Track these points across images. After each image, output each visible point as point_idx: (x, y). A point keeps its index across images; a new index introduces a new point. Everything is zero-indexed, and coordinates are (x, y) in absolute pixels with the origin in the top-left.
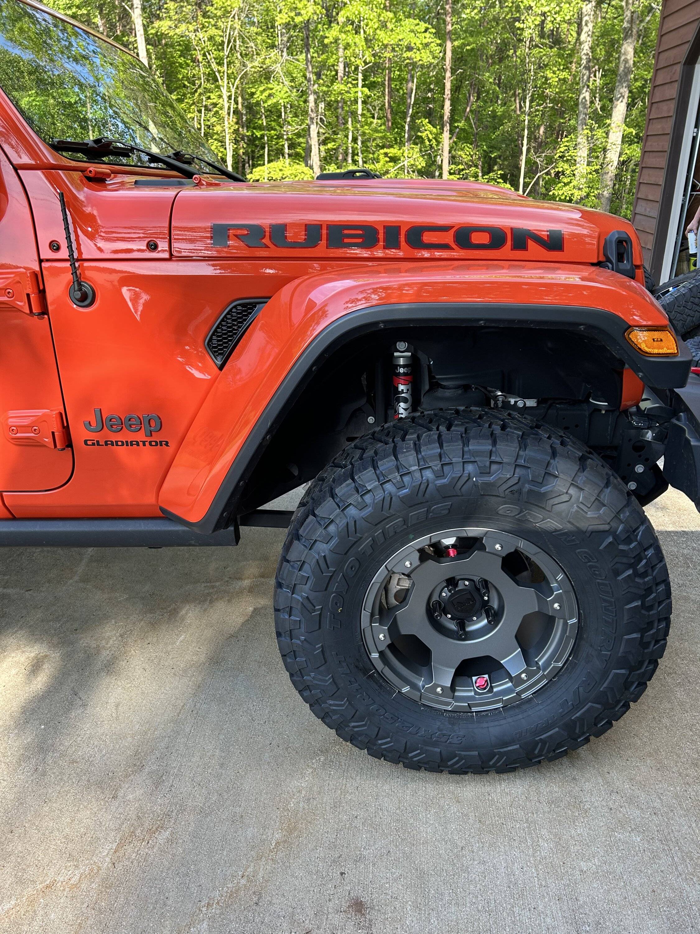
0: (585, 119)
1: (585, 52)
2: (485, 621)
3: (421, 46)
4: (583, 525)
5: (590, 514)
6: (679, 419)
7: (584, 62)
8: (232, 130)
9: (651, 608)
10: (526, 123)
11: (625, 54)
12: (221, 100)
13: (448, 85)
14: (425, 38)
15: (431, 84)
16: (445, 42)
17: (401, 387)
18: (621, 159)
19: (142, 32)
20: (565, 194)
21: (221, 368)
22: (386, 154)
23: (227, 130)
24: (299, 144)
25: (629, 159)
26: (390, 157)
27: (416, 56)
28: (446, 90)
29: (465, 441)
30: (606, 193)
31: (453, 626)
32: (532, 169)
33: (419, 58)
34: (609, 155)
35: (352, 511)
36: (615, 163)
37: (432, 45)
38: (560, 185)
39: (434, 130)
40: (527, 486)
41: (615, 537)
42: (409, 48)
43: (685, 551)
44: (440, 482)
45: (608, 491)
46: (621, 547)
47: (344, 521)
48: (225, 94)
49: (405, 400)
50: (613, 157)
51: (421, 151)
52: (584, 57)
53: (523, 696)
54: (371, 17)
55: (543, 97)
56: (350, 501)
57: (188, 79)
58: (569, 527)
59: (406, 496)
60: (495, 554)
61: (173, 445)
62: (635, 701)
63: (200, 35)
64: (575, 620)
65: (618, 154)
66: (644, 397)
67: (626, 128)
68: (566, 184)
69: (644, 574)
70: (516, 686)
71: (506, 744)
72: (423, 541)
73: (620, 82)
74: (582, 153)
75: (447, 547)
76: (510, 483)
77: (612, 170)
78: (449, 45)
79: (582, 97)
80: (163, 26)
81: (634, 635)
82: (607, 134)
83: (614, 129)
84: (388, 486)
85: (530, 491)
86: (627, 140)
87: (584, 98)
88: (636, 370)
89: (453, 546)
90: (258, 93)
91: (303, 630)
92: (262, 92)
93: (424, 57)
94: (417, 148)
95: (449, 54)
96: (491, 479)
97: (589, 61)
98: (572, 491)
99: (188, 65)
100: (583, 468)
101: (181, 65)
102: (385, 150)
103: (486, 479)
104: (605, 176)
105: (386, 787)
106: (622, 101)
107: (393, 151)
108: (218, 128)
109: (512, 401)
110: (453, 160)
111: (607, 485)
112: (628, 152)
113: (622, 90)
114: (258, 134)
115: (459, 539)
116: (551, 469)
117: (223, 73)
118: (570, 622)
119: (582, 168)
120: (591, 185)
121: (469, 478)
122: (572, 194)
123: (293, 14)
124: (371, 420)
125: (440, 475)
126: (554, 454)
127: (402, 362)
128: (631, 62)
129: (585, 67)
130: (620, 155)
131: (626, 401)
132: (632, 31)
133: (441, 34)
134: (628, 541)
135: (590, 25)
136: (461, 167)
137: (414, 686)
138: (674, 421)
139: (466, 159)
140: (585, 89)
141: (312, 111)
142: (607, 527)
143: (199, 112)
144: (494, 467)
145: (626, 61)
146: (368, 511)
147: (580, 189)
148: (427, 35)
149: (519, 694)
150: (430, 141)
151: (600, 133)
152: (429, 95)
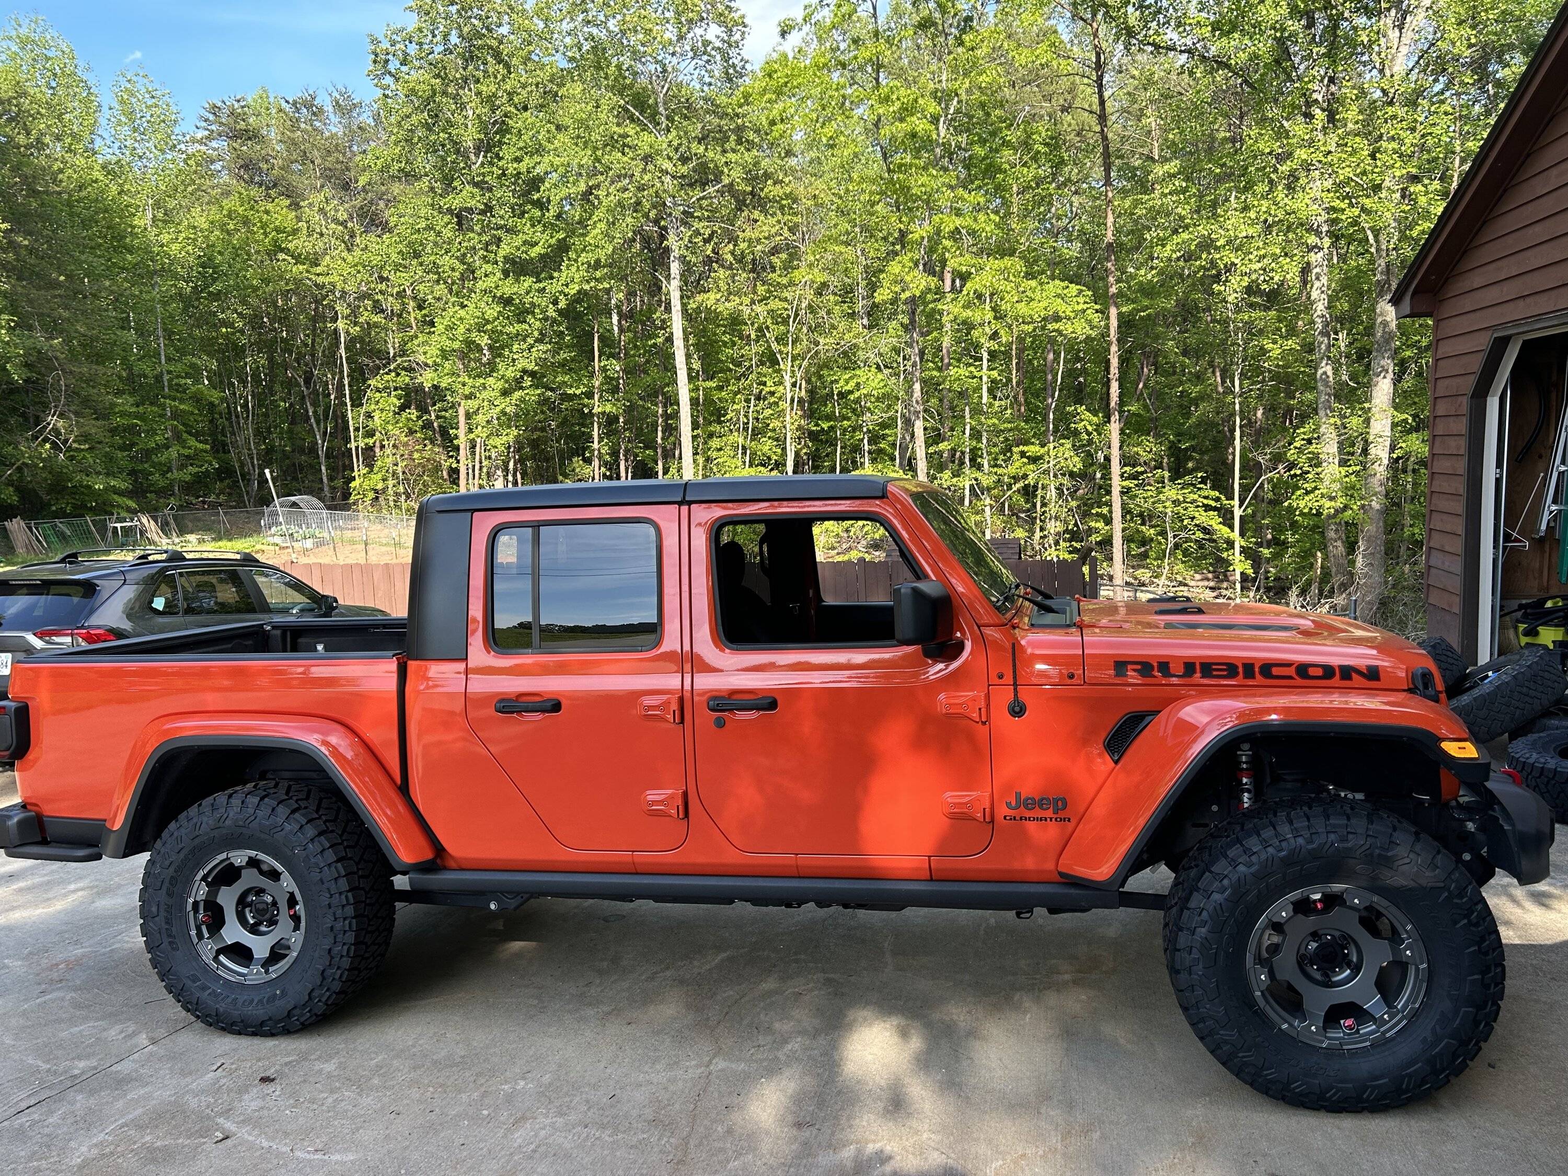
0: (1328, 401)
1: (1319, 313)
2: (1348, 971)
3: (1072, 315)
4: (1424, 882)
5: (1427, 874)
6: (1494, 810)
7: (1319, 326)
8: (793, 427)
9: (1486, 954)
10: (1237, 407)
11: (1381, 314)
12: (781, 388)
13: (1114, 362)
14: (1078, 303)
15: (1079, 351)
16: (1107, 308)
17: (1245, 780)
18: (1395, 456)
19: (679, 307)
20: (1310, 505)
21: (1116, 762)
22: (1023, 454)
23: (788, 426)
24: (884, 437)
25: (1406, 457)
26: (1028, 458)
27: (1067, 328)
28: (1112, 369)
29: (1327, 817)
30: (1375, 505)
31: (1318, 976)
32: (1251, 469)
33: (1071, 330)
34: (1373, 451)
35: (1241, 868)
36: (1386, 462)
37: (1089, 312)
38: (1299, 493)
39: (1095, 419)
40: (1377, 851)
41: (1450, 892)
42: (1057, 318)
43: (1534, 962)
44: (1310, 847)
45: (1440, 856)
46: (1456, 901)
47: (1236, 876)
48: (788, 381)
49: (1249, 791)
50: (1380, 452)
51: (1073, 446)
52: (1319, 320)
53: (1388, 1035)
54: (1009, 289)
55: (1259, 371)
56: (1240, 860)
57: (733, 362)
58: (1412, 884)
59: (1284, 856)
60: (1354, 908)
61: (1074, 822)
62: (1486, 1041)
63: (758, 308)
64: (1425, 965)
65: (1387, 449)
66: (1461, 793)
67: (1395, 413)
68: (1307, 493)
69: (1477, 925)
70: (1379, 1027)
71: (1377, 1078)
72: (1295, 895)
73: (1377, 351)
74: (1329, 448)
75: (1315, 901)
76: (1363, 849)
77: (1380, 470)
78: (1113, 312)
79: (1320, 372)
80: (710, 299)
81: (1476, 977)
82: (1367, 421)
83: (1377, 416)
84: (1270, 850)
85: (1380, 855)
86: (1401, 429)
87: (1325, 373)
88: (1450, 769)
89: (1320, 900)
90: (842, 383)
91: (1201, 966)
92: (847, 382)
93: (1078, 329)
94: (1068, 444)
95: (1114, 323)
96: (1349, 845)
97: (1326, 324)
98: (1412, 856)
99: (734, 344)
100: (1418, 839)
101: (725, 344)
102: (1021, 448)
103: (1346, 845)
104: (1370, 480)
105: (1272, 1118)
106: (1385, 377)
107: (1033, 449)
108: (774, 424)
109: (1343, 794)
110: (1126, 461)
111: (1439, 852)
112: (1404, 445)
113: (1382, 363)
114: (825, 426)
115: (1324, 895)
116: (1393, 839)
117: (787, 354)
118: (1421, 967)
119: (1332, 470)
120: (1349, 491)
121: (1333, 844)
122: (1320, 507)
123: (898, 289)
124: (1215, 808)
125: (1310, 841)
126: (1395, 829)
127: (1244, 759)
128: (1393, 325)
129: (1321, 333)
130: (1393, 449)
131: (1445, 795)
132: (1390, 285)
133: (1102, 299)
134: (1461, 895)
135: (1324, 280)
136: (1140, 469)
137: (1291, 1025)
138: (1491, 813)
139: (1144, 456)
140: (1324, 362)
141: (917, 402)
142: (1442, 885)
143: (748, 401)
144: (1350, 836)
145: (1385, 324)
146: (1253, 869)
147: (1332, 499)
148: (1081, 300)
149: (1384, 1033)
150: (1089, 434)
151: (1355, 422)
152: (1079, 365)
